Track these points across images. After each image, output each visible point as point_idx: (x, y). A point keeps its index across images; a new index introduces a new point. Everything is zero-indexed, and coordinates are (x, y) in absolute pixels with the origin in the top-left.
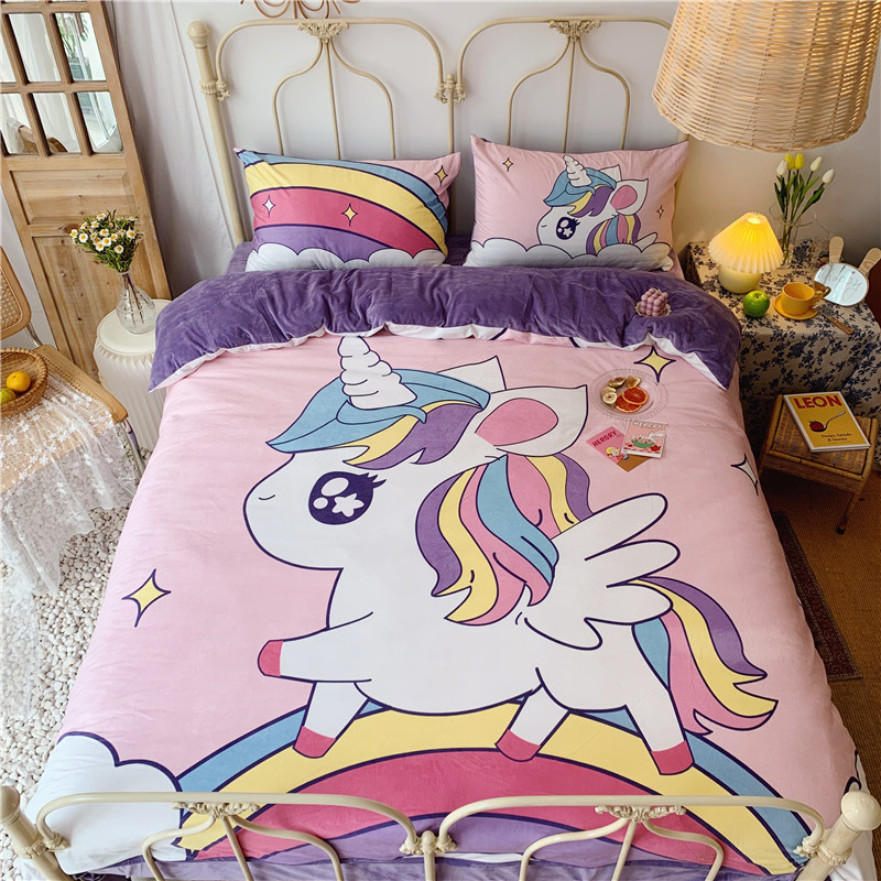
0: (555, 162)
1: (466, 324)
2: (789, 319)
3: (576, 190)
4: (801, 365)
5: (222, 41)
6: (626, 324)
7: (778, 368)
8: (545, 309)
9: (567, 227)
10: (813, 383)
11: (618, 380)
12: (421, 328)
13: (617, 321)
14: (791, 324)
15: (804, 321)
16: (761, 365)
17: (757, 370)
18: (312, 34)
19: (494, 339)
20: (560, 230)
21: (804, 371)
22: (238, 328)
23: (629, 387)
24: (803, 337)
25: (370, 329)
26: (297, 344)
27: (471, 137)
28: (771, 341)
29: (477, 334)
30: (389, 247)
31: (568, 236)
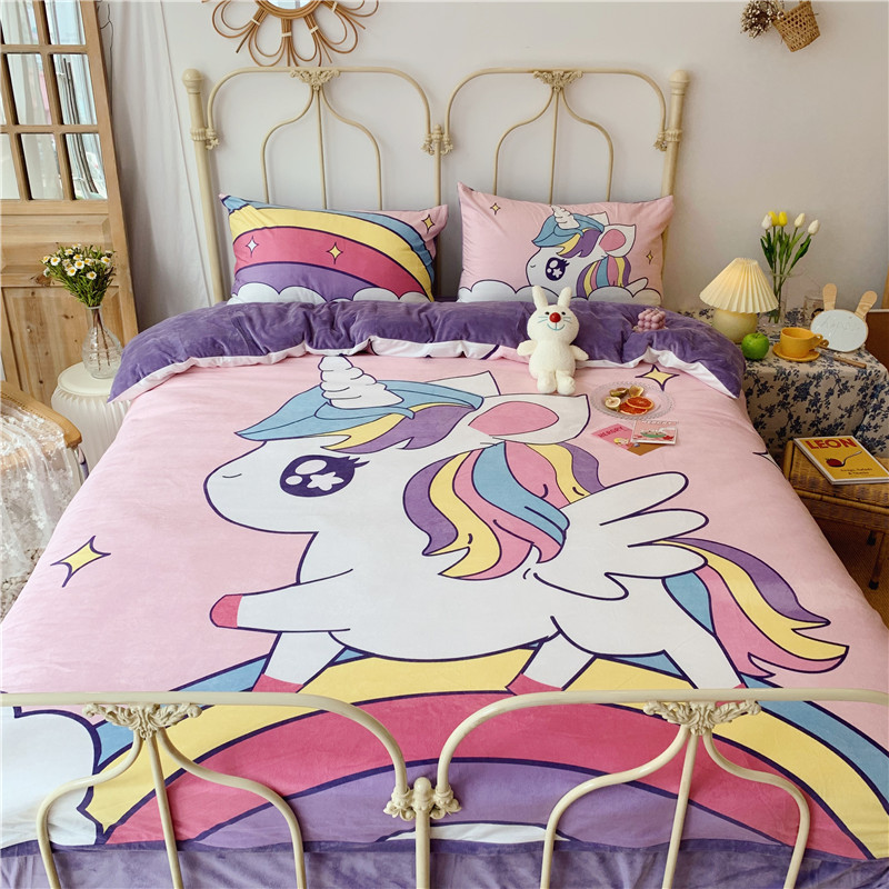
0: (543, 211)
1: (455, 339)
2: (790, 361)
3: (565, 233)
4: (808, 410)
5: (216, 86)
6: (624, 341)
7: (784, 413)
9: (556, 268)
10: (822, 431)
11: (619, 389)
12: (408, 343)
13: (615, 337)
14: (793, 364)
16: (767, 410)
18: (304, 81)
19: (486, 358)
20: (549, 271)
21: (811, 417)
22: (212, 338)
23: (633, 396)
24: (808, 376)
25: (353, 346)
26: (273, 361)
27: (458, 184)
28: (775, 380)
29: (468, 351)
30: (375, 286)
31: (557, 276)
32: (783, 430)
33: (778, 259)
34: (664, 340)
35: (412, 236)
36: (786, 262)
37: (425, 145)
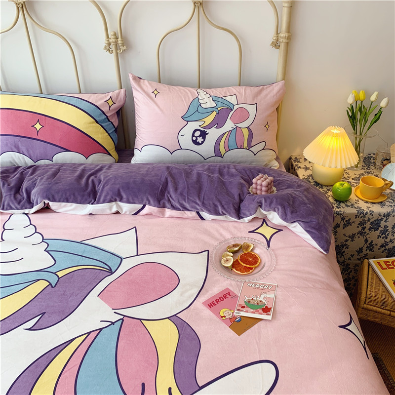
0: (190, 94)
1: (110, 201)
2: (367, 202)
3: (205, 111)
4: (379, 237)
6: (241, 201)
7: (362, 239)
8: (176, 189)
9: (199, 136)
10: (389, 250)
11: (235, 246)
12: (74, 205)
13: (234, 198)
14: (369, 205)
15: (379, 203)
16: (349, 237)
17: (347, 241)
19: (136, 213)
20: (194, 138)
21: (381, 241)
23: (245, 251)
24: (380, 215)
25: (32, 207)
27: (130, 74)
28: (356, 218)
29: (122, 210)
30: (67, 150)
31: (200, 142)
32: (361, 249)
33: (358, 123)
34: (270, 205)
35: (96, 113)
36: (364, 127)
37: (106, 47)
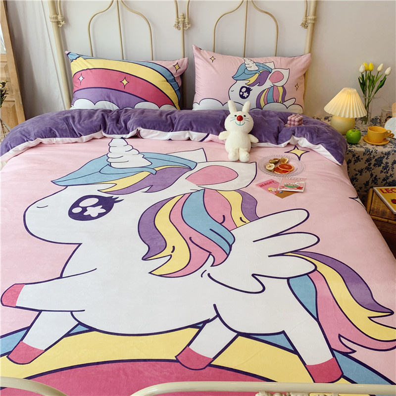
0: (239, 61)
1: (185, 130)
2: (373, 145)
3: (250, 73)
4: (382, 172)
6: (279, 132)
7: (368, 173)
9: (245, 92)
10: (390, 182)
11: (274, 159)
12: (159, 132)
13: (274, 130)
14: (374, 147)
16: (359, 171)
17: (356, 175)
19: (202, 141)
20: (241, 93)
21: (383, 175)
22: (50, 128)
23: (282, 163)
24: (382, 153)
25: (128, 133)
26: (84, 141)
27: (193, 45)
28: (364, 155)
29: (192, 137)
30: (146, 101)
31: (246, 97)
32: (367, 182)
33: (367, 89)
34: (301, 132)
35: (167, 74)
36: (372, 91)
37: (175, 25)
